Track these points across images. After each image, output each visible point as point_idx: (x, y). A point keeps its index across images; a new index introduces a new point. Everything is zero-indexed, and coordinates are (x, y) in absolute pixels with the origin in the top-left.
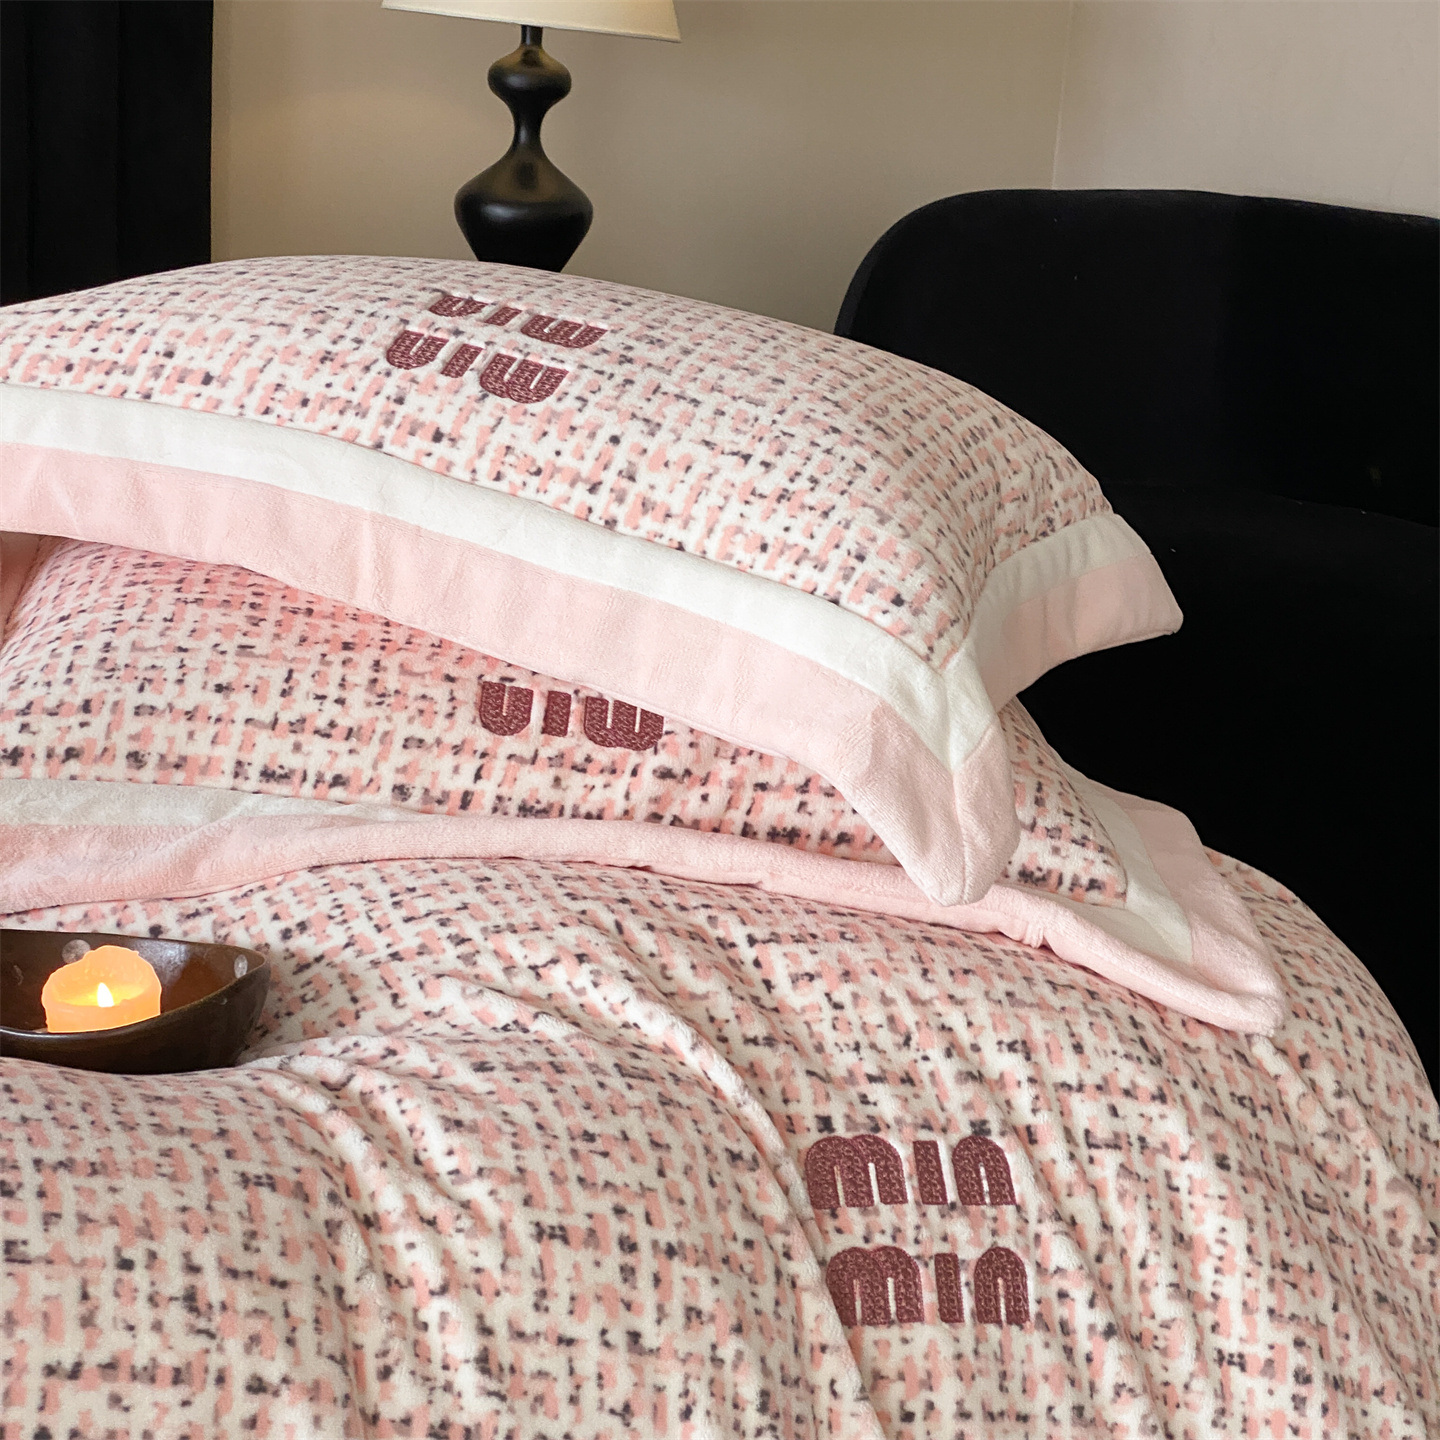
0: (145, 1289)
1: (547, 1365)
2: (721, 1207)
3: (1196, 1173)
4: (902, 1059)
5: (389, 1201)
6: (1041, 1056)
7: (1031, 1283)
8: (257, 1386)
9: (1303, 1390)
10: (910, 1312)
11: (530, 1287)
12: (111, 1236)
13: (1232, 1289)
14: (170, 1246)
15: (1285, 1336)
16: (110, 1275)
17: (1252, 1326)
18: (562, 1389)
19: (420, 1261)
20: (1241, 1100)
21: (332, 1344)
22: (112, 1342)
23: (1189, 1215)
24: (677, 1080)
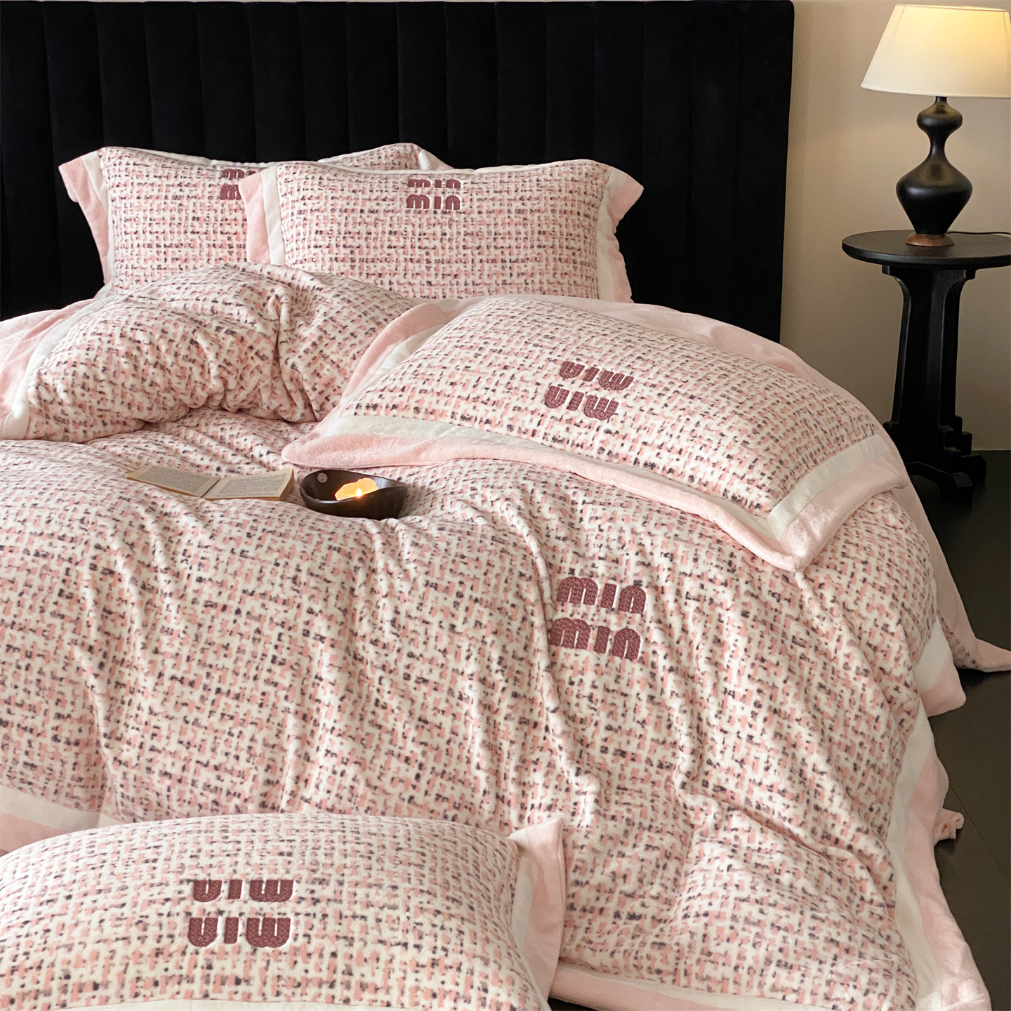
0: (281, 573)
1: (417, 629)
2: (506, 590)
3: (732, 617)
4: (617, 553)
5: (380, 564)
6: (678, 561)
7: (641, 645)
8: (310, 611)
9: (756, 710)
10: (582, 645)
11: (417, 601)
12: (276, 555)
13: (735, 665)
14: (293, 563)
15: (754, 687)
16: (271, 566)
17: (740, 681)
18: (421, 638)
19: (383, 586)
20: (773, 595)
21: (342, 604)
22: (265, 587)
23: (725, 633)
24: (515, 545)
